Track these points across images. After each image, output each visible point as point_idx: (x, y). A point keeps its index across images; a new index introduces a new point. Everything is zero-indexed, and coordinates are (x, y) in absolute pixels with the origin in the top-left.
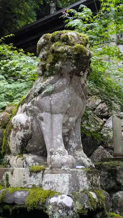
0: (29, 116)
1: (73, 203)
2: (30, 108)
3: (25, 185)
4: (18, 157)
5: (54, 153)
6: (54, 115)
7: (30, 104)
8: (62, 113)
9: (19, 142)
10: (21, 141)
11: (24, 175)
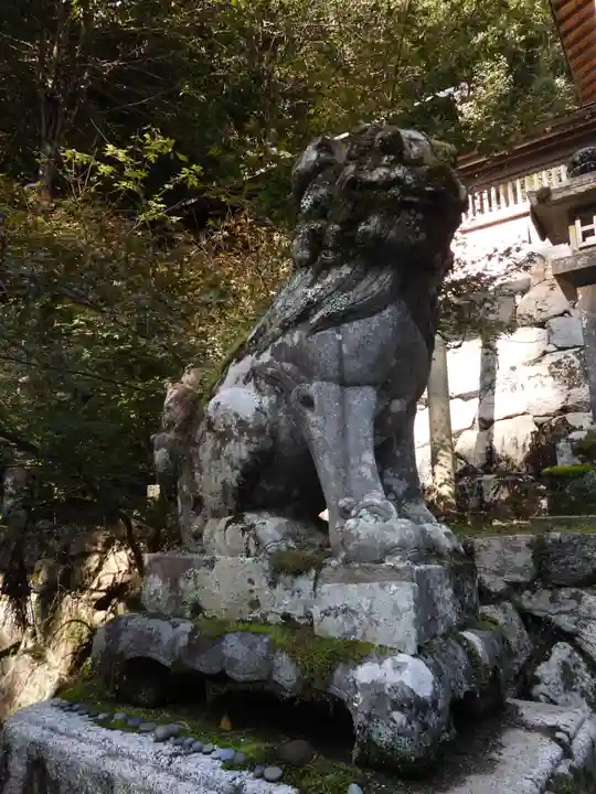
0: (263, 395)
1: (433, 683)
2: (270, 369)
3: (256, 614)
4: (229, 523)
5: (353, 512)
6: (350, 391)
7: (266, 357)
8: (373, 384)
9: (232, 477)
10: (237, 472)
11: (251, 581)
